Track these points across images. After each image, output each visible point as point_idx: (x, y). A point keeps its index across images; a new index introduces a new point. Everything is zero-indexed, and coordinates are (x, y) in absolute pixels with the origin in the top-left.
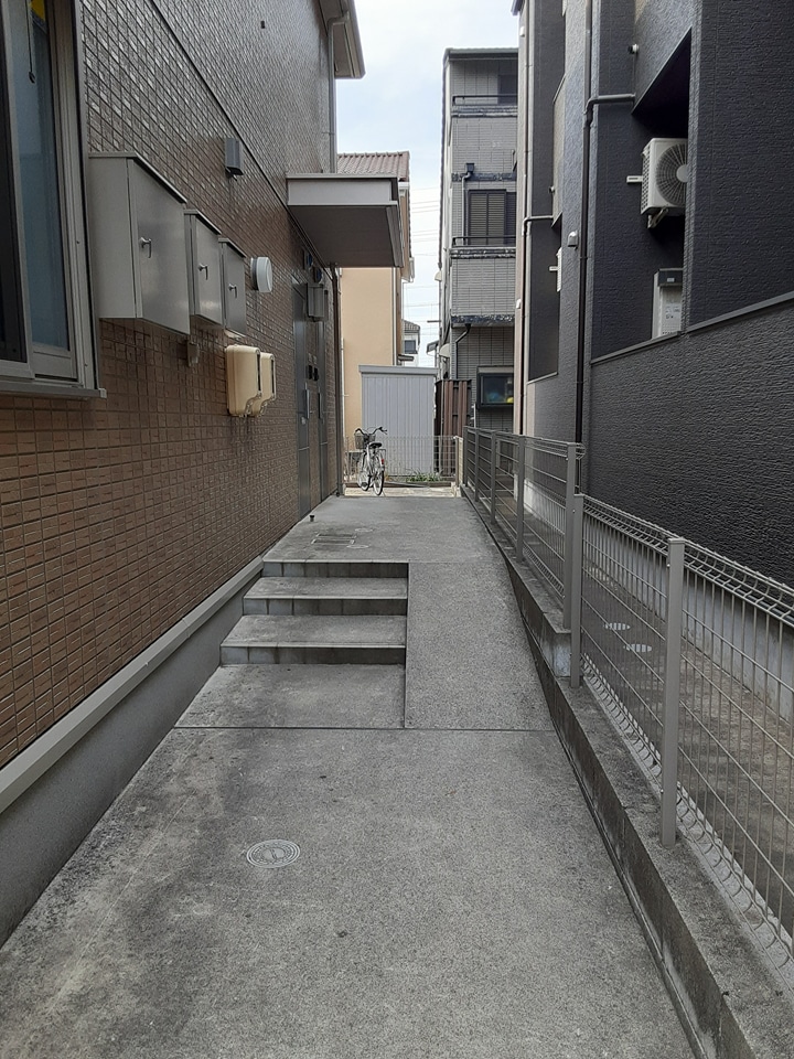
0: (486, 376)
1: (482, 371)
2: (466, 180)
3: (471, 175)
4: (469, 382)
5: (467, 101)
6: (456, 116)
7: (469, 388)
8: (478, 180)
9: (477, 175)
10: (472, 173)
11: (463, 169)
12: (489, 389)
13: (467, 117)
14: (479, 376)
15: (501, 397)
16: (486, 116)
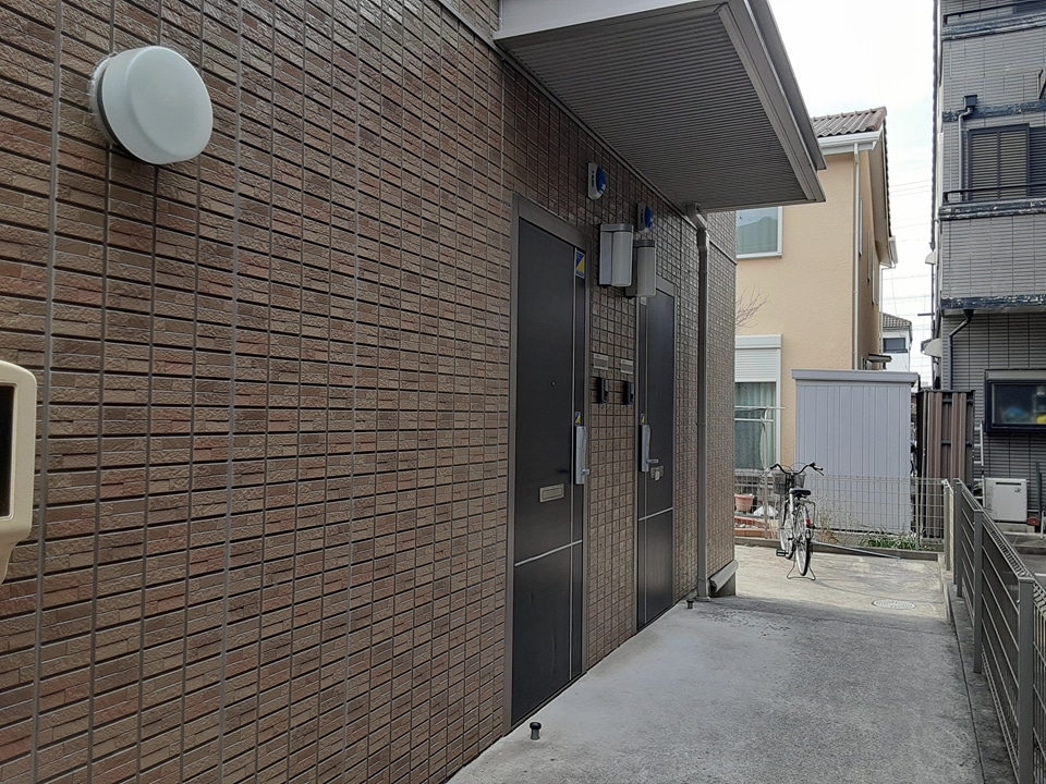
0: (1000, 384)
1: (992, 376)
2: (965, 118)
3: (972, 109)
4: (970, 394)
5: (967, 17)
6: (950, 39)
7: (970, 404)
8: (983, 116)
9: (981, 109)
10: (973, 107)
11: (959, 104)
12: (1005, 402)
13: (965, 38)
14: (988, 384)
15: (1026, 415)
16: (994, 33)
